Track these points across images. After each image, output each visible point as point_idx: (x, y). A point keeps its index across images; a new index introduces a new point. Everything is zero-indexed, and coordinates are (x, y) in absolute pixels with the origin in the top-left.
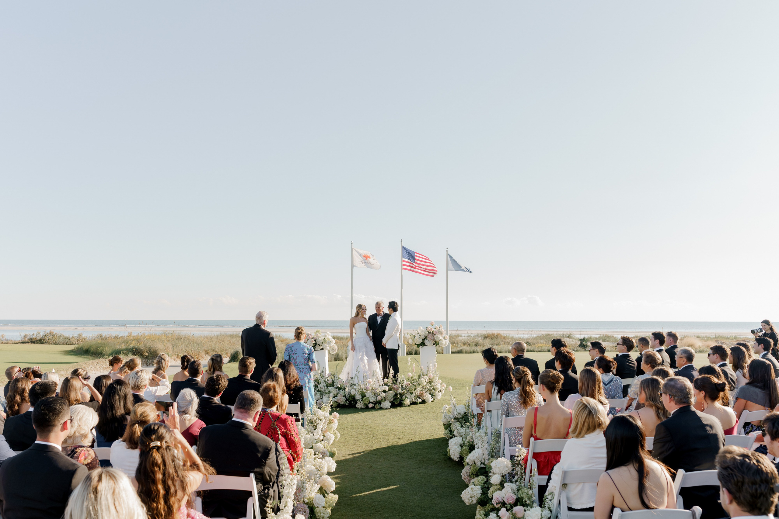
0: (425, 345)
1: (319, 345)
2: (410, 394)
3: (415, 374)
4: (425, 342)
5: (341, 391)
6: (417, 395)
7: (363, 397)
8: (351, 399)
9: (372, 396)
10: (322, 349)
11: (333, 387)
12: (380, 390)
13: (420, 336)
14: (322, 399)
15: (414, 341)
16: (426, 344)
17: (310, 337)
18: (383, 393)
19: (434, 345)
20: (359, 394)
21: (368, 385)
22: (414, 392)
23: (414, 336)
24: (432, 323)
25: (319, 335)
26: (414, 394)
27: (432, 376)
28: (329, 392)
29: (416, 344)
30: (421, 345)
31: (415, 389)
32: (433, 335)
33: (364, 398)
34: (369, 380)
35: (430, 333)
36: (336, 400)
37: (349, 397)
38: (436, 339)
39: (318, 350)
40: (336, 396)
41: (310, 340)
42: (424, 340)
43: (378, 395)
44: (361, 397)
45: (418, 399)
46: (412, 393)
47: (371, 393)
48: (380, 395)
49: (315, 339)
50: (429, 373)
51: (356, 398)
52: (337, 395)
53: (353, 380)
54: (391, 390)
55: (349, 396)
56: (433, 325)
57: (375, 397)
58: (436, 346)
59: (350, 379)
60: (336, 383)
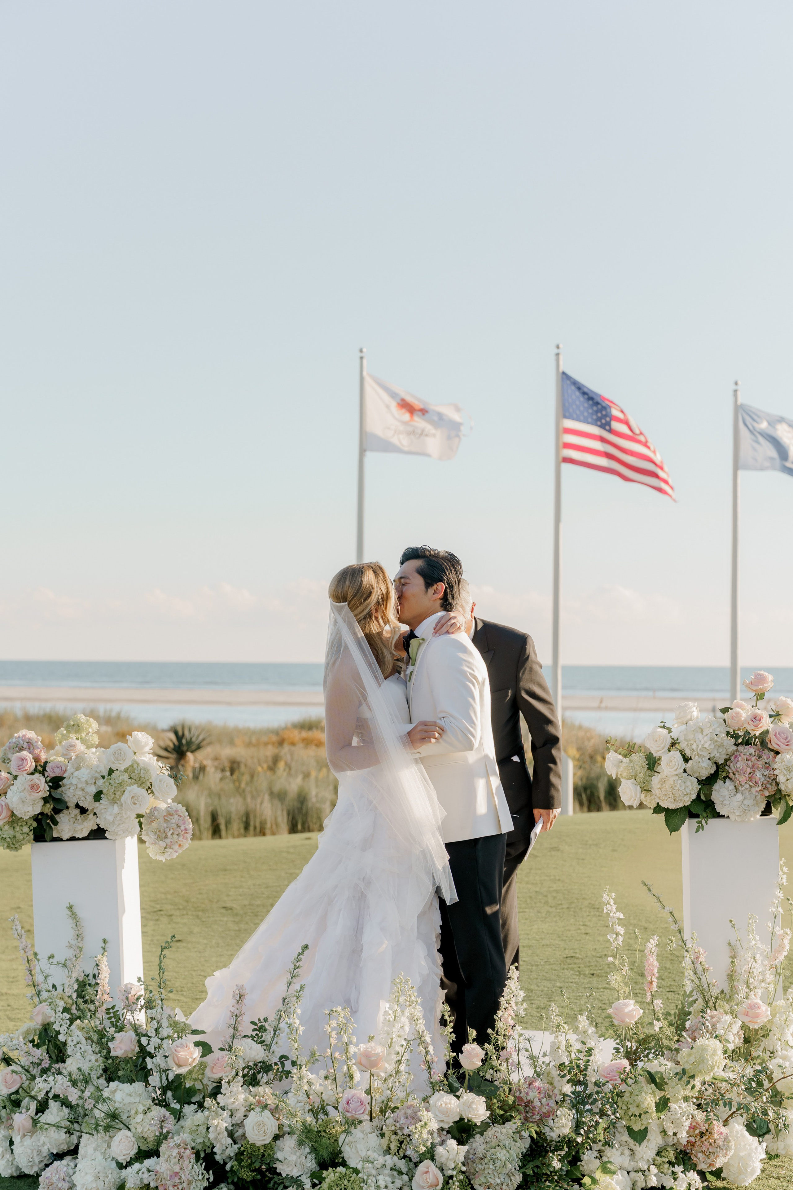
0: (718, 816)
1: (83, 811)
2: (626, 1137)
3: (658, 1003)
4: (714, 797)
5: (188, 1109)
6: (671, 1140)
7: (323, 1165)
8: (247, 1175)
9: (381, 1160)
10: (98, 834)
11: (139, 1086)
12: (434, 1126)
13: (686, 759)
14: (74, 1152)
15: (647, 791)
16: (719, 808)
17: (23, 759)
18: (452, 1143)
19: (767, 811)
20: (301, 1143)
21: (357, 1076)
22: (652, 1122)
23: (652, 763)
24: (760, 679)
25: (80, 747)
26: (654, 1141)
27: (765, 1011)
28: (114, 1116)
29: (658, 809)
30: (693, 815)
31: (663, 1105)
32: (767, 756)
33: (330, 1175)
34: (362, 1046)
35: (747, 743)
36: (147, 1178)
37: (239, 1155)
38: (781, 779)
39: (73, 839)
40: (154, 1153)
41: (24, 780)
42: (707, 783)
43: (422, 1158)
44: (311, 1164)
45: (679, 1169)
46: (640, 1136)
47: (374, 1140)
48: (431, 1154)
49: (57, 773)
50: (742, 989)
51: (280, 1168)
52: (159, 1143)
53: (267, 1037)
54: (505, 1120)
55: (232, 1151)
56: (760, 696)
57: (402, 1165)
58: (783, 820)
59: (248, 1029)
60: (159, 1059)
